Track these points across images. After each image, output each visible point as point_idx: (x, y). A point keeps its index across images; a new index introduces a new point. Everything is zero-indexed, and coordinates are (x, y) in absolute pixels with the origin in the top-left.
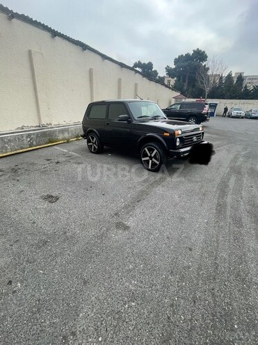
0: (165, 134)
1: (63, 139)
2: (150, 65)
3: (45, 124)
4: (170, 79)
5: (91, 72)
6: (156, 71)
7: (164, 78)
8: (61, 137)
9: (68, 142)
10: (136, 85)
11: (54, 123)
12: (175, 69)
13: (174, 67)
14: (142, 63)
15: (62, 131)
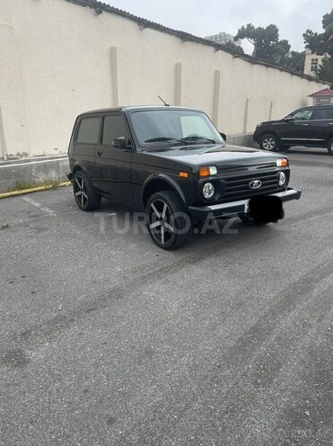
0: (182, 174)
1: (46, 183)
2: (272, 31)
3: (14, 153)
4: (315, 56)
5: (113, 53)
6: (286, 42)
7: (303, 55)
8: (41, 178)
9: (55, 188)
10: (217, 74)
11: (34, 151)
12: (324, 36)
13: (323, 31)
14: (256, 27)
15: (45, 168)
